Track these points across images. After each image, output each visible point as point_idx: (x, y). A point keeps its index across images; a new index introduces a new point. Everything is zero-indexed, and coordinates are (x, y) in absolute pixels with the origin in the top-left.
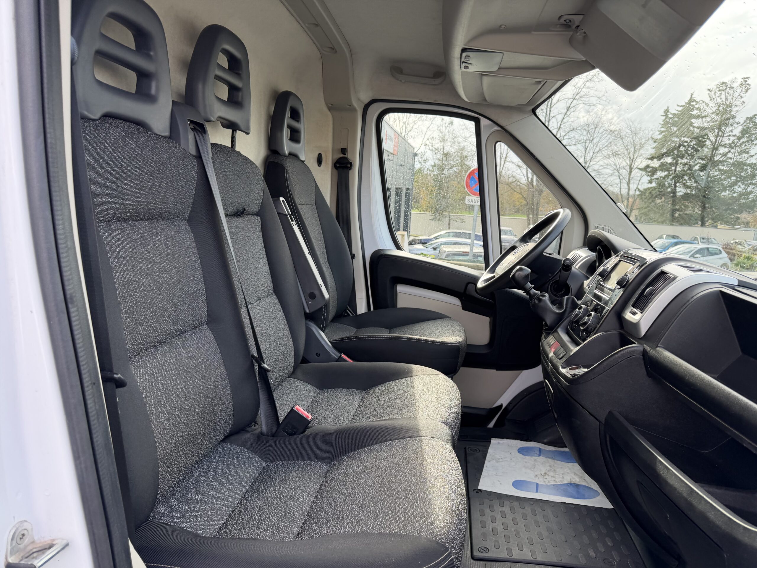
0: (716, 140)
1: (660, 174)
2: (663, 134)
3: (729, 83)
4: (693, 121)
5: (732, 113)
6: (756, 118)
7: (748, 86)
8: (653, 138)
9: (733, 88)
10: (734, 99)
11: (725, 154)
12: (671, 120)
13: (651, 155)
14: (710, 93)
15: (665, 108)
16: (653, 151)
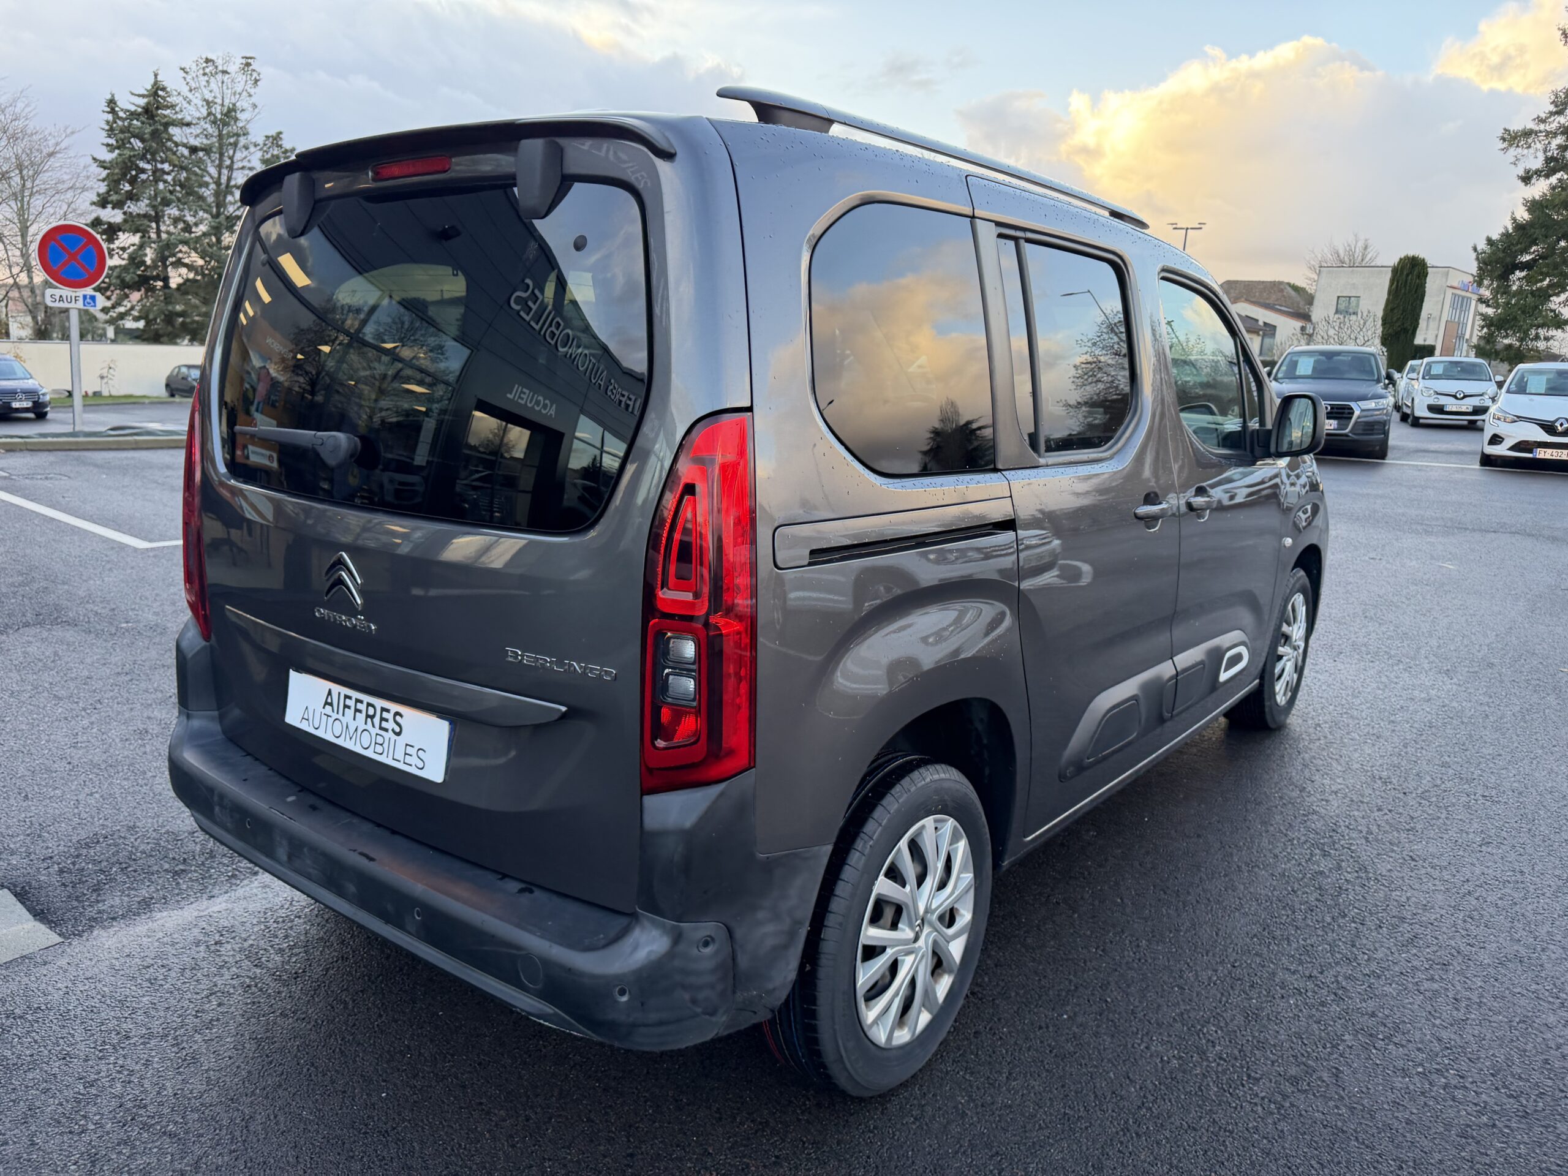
0: (220, 174)
1: (128, 239)
2: (117, 151)
3: (219, 62)
4: (172, 130)
5: (240, 124)
6: (281, 139)
7: (255, 75)
8: (94, 159)
9: (228, 73)
10: (238, 96)
12: (126, 124)
13: (99, 195)
14: (185, 75)
15: (109, 97)
16: (103, 188)
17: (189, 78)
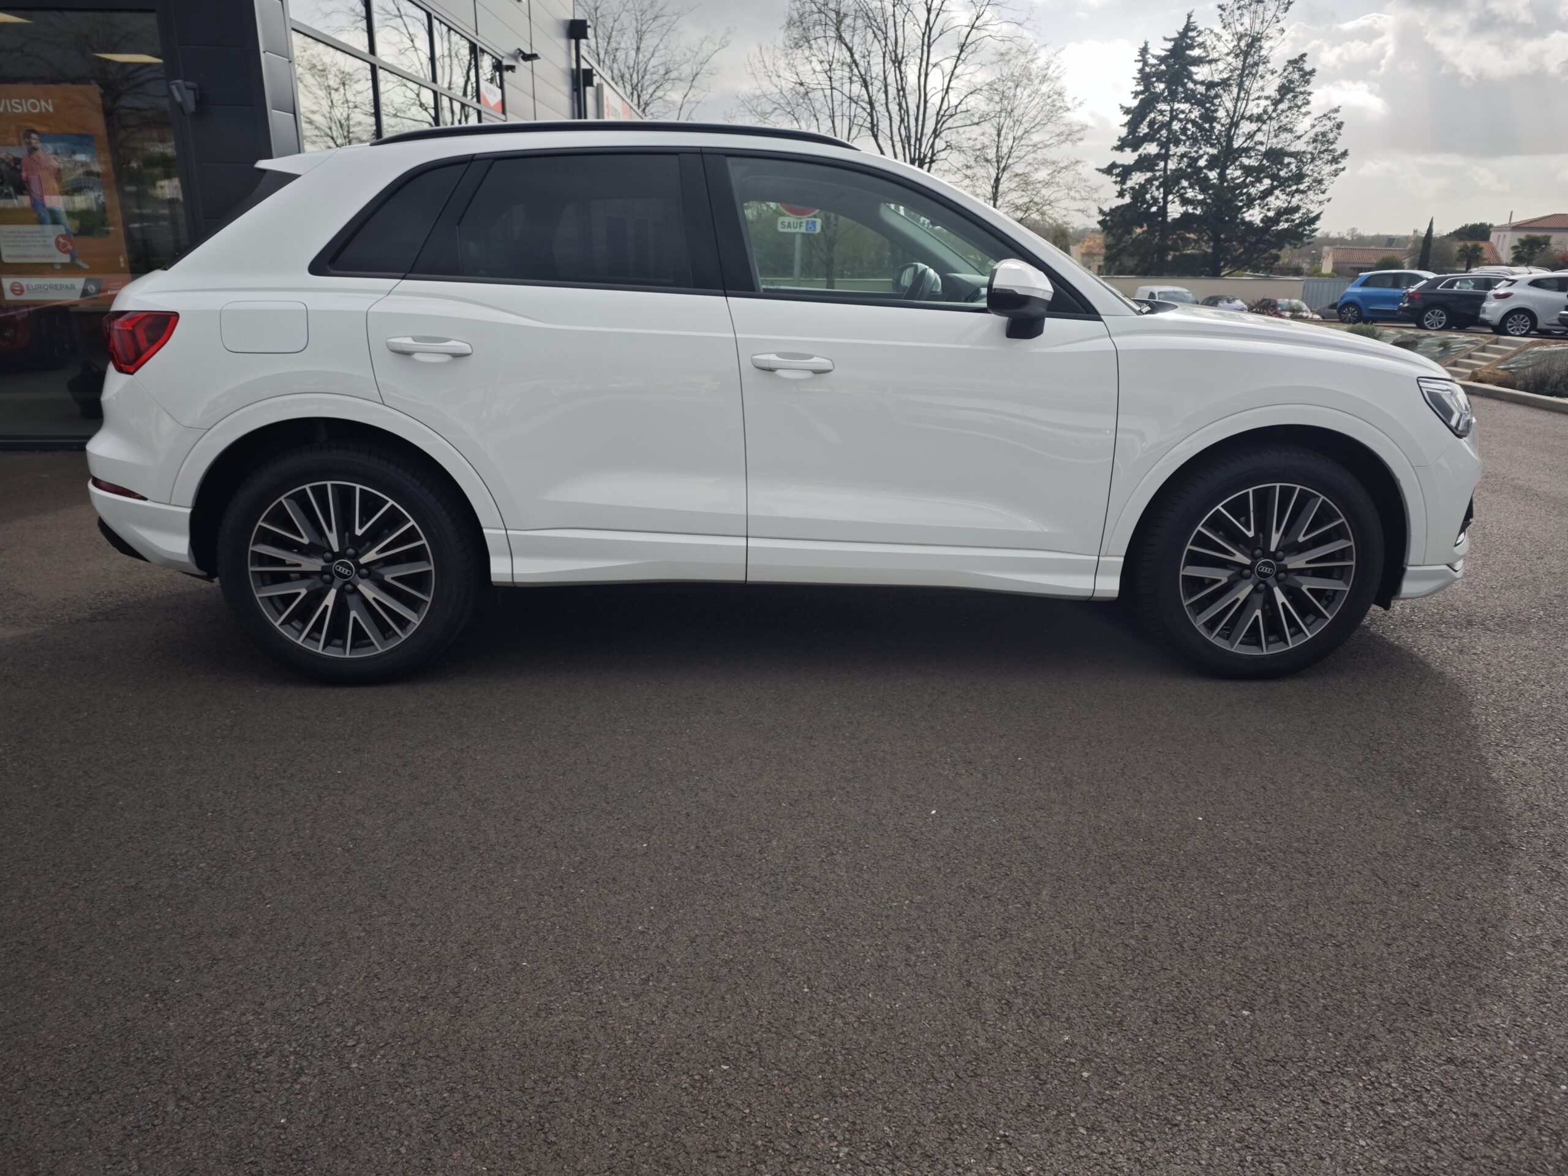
0: (1235, 107)
1: (1138, 178)
2: (1141, 97)
4: (1194, 69)
5: (1263, 52)
6: (1304, 61)
8: (1122, 107)
10: (1265, 24)
11: (1250, 136)
12: (1153, 69)
13: (1120, 139)
14: (1222, 12)
15: (1142, 45)
16: (1123, 132)
17: (1225, 15)
